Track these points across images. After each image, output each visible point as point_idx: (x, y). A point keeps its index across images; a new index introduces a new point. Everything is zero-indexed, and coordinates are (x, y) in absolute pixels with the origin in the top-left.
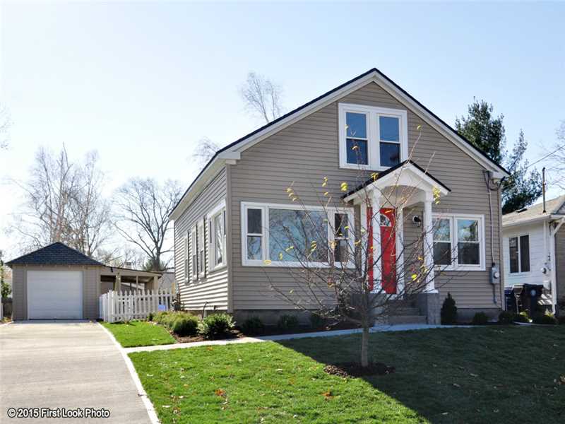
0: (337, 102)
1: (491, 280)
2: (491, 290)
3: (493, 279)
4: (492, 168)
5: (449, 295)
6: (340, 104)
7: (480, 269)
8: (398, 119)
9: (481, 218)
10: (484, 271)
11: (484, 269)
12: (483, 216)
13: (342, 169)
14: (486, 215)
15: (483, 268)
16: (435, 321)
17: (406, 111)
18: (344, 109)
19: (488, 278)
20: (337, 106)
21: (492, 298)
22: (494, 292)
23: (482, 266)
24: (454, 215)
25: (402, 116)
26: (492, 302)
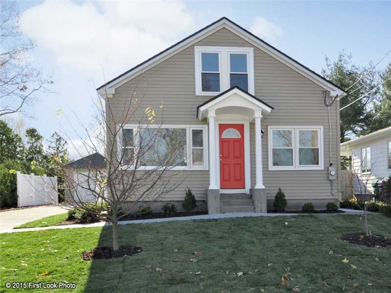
0: (194, 45)
1: (328, 177)
2: (329, 185)
3: (330, 176)
4: (330, 88)
5: (280, 189)
6: (195, 47)
7: (319, 169)
8: (246, 55)
9: (320, 128)
10: (322, 170)
11: (323, 169)
12: (322, 127)
13: (198, 96)
14: (324, 126)
15: (321, 168)
16: (261, 210)
17: (252, 49)
18: (199, 51)
19: (326, 175)
20: (194, 48)
21: (330, 191)
22: (331, 186)
23: (321, 166)
24: (295, 127)
25: (249, 52)
26: (330, 194)
